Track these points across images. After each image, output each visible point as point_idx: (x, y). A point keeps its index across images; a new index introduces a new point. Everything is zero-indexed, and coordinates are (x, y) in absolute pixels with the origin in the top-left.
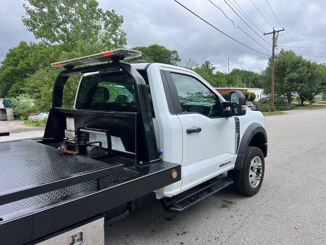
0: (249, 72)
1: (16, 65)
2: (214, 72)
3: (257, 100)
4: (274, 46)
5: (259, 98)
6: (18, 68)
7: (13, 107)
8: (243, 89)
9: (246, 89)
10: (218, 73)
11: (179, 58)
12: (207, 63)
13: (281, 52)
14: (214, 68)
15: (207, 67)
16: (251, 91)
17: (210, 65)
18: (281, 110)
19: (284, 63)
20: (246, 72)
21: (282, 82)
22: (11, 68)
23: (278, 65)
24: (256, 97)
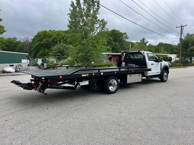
0: (169, 44)
1: (41, 41)
2: (147, 44)
3: (173, 61)
4: (181, 33)
5: (175, 60)
6: (42, 42)
7: (47, 62)
8: (165, 54)
9: (167, 54)
10: (150, 45)
11: (128, 37)
12: (144, 39)
13: (187, 35)
14: (147, 42)
15: (143, 41)
16: (169, 56)
17: (145, 40)
18: (186, 66)
19: (188, 41)
20: (167, 44)
21: (187, 51)
22: (39, 42)
23: (185, 42)
24: (173, 59)
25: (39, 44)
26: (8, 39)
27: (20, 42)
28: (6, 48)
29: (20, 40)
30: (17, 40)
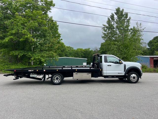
25: (102, 51)
26: (85, 49)
27: (92, 51)
28: (83, 55)
29: (92, 50)
30: (90, 50)
